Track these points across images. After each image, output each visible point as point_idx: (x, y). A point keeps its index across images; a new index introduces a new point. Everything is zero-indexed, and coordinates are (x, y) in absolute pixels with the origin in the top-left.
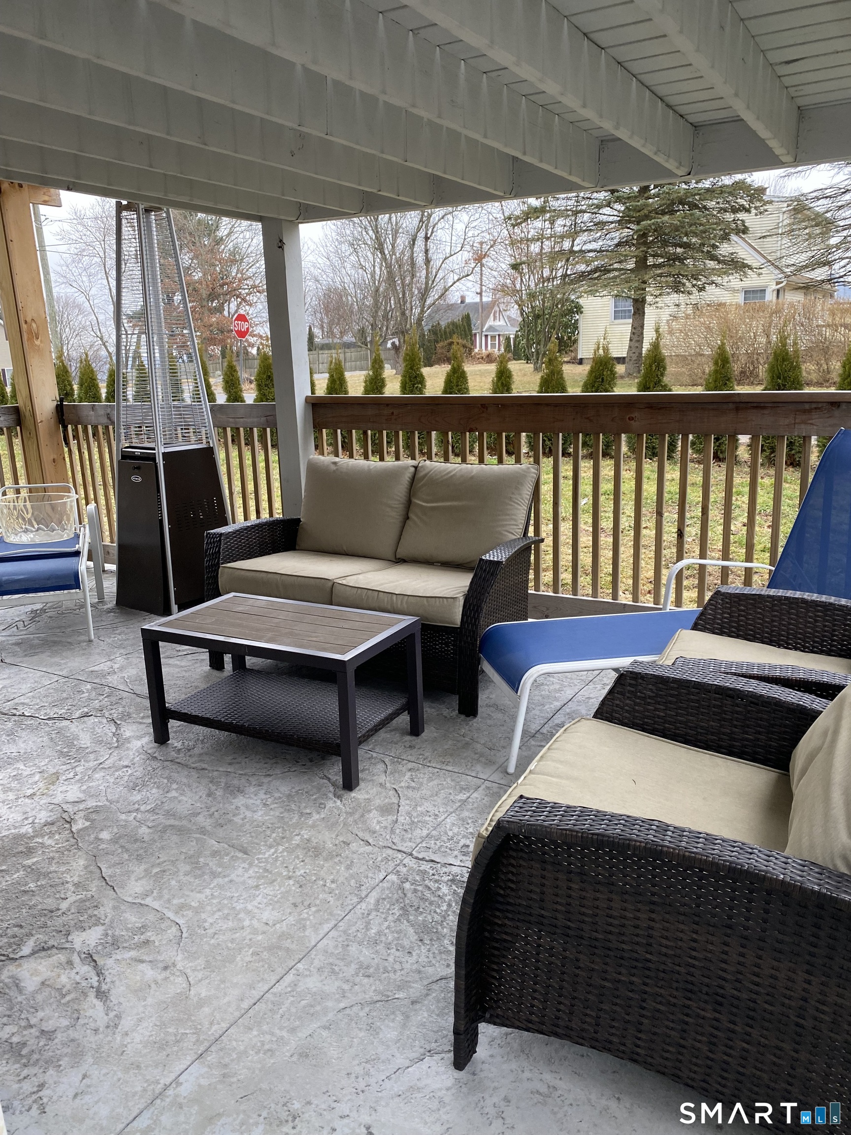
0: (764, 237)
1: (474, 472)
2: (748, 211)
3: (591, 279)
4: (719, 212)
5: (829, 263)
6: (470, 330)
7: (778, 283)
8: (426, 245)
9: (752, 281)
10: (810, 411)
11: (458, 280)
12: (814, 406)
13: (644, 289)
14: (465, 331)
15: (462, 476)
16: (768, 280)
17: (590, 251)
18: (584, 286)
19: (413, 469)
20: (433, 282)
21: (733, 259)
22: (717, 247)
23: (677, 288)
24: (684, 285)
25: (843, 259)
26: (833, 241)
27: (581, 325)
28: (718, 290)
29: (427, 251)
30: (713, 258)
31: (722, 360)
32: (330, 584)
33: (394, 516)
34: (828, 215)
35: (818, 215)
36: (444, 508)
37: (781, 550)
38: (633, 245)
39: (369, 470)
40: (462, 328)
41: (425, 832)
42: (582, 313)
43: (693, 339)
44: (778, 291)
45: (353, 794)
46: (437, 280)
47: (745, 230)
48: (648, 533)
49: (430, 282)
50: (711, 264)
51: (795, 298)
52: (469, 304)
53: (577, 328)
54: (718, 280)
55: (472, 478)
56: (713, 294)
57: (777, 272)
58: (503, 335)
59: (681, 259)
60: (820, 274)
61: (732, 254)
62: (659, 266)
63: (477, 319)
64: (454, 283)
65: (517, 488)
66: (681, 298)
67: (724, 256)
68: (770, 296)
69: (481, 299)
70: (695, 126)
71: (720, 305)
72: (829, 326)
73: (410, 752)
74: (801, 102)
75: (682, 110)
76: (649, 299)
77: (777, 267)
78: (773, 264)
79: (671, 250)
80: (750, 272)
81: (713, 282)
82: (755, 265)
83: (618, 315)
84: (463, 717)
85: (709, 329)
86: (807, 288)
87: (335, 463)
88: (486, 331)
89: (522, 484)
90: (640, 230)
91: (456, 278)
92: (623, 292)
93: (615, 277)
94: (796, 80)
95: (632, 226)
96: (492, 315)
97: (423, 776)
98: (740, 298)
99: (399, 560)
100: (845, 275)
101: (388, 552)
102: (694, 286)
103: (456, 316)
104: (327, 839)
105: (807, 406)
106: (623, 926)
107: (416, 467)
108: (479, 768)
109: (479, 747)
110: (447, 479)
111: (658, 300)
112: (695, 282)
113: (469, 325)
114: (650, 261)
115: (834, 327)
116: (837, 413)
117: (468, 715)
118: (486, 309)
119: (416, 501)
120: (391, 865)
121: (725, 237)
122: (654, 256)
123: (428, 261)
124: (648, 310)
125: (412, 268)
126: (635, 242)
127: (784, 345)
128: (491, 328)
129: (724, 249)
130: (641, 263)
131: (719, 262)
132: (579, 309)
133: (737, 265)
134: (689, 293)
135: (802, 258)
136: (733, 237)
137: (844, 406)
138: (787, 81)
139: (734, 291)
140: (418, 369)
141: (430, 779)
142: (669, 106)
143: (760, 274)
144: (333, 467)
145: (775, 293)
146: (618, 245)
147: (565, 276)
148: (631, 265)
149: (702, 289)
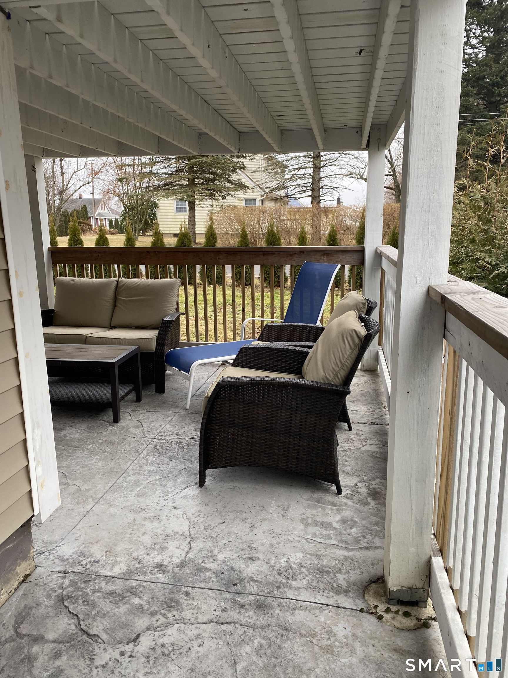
0: (254, 172)
1: (150, 283)
2: (245, 158)
3: (165, 189)
4: (230, 157)
5: (285, 188)
6: (87, 215)
7: (262, 196)
8: (61, 164)
9: (249, 195)
10: (293, 255)
11: (83, 185)
12: (294, 253)
13: (194, 197)
14: (84, 215)
15: (143, 285)
16: (257, 194)
17: (163, 174)
18: (161, 193)
19: (116, 282)
20: (67, 185)
21: (239, 182)
22: (231, 176)
23: (211, 196)
24: (215, 195)
25: (293, 186)
26: (287, 177)
27: (158, 215)
28: (232, 198)
29: (62, 167)
30: (229, 181)
31: (244, 235)
32: (85, 337)
33: (108, 306)
34: (284, 163)
35: (279, 162)
36: (136, 300)
37: (285, 314)
38: (186, 171)
39: (93, 283)
40: (82, 214)
41: (158, 431)
42: (158, 208)
43: (223, 224)
44: (262, 200)
45: (119, 424)
46: (70, 185)
47: (244, 168)
48: (220, 318)
49: (65, 187)
50: (228, 185)
51: (270, 205)
52: (85, 199)
53: (156, 216)
54: (232, 193)
55: (149, 285)
56: (230, 201)
57: (261, 191)
58: (108, 219)
59: (213, 181)
60: (282, 193)
61: (239, 180)
62: (202, 184)
63: (91, 209)
64: (81, 187)
65: (171, 290)
66: (214, 202)
67: (234, 181)
68: (258, 203)
69: (94, 197)
70: (240, 132)
71: (235, 207)
72: (289, 220)
73: (138, 408)
74: (282, 128)
75: (236, 127)
76: (197, 202)
77: (261, 188)
78: (259, 187)
79: (207, 175)
80: (248, 190)
81: (230, 194)
82: (251, 186)
83: (180, 209)
84: (158, 394)
85: (231, 219)
86: (277, 200)
87: (73, 280)
88: (97, 215)
89: (174, 288)
90: (190, 164)
91: (82, 184)
92: (184, 197)
93: (178, 189)
94: (280, 121)
95: (186, 162)
96: (100, 207)
97: (149, 415)
98: (243, 204)
99: (112, 327)
100: (294, 194)
101: (107, 323)
102: (220, 196)
103: (78, 206)
104: (116, 439)
105: (291, 253)
106: (258, 417)
107: (117, 281)
108: (173, 409)
109: (170, 403)
110: (136, 286)
111: (201, 202)
112: (220, 194)
113: (86, 212)
114: (196, 181)
115: (291, 220)
116: (303, 256)
117: (160, 393)
118: (96, 203)
119: (118, 297)
120: (148, 443)
121: (234, 171)
122: (198, 178)
123: (63, 174)
124: (197, 208)
125: (54, 177)
126: (187, 170)
127: (273, 228)
128: (99, 214)
129: (234, 177)
130: (192, 183)
131: (232, 184)
132: (156, 206)
133: (241, 186)
134: (218, 200)
135: (273, 184)
136: (238, 171)
137: (305, 253)
138: (277, 121)
139: (240, 199)
140: (79, 236)
141: (152, 416)
142: (231, 125)
143: (253, 191)
144: (72, 282)
145: (261, 201)
146: (177, 171)
147: (148, 187)
148: (185, 183)
149: (224, 198)
